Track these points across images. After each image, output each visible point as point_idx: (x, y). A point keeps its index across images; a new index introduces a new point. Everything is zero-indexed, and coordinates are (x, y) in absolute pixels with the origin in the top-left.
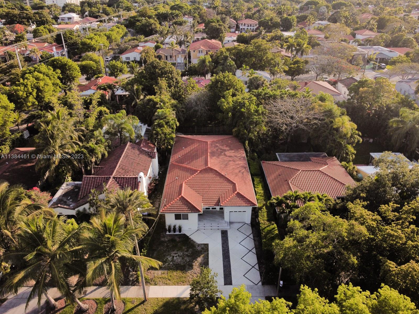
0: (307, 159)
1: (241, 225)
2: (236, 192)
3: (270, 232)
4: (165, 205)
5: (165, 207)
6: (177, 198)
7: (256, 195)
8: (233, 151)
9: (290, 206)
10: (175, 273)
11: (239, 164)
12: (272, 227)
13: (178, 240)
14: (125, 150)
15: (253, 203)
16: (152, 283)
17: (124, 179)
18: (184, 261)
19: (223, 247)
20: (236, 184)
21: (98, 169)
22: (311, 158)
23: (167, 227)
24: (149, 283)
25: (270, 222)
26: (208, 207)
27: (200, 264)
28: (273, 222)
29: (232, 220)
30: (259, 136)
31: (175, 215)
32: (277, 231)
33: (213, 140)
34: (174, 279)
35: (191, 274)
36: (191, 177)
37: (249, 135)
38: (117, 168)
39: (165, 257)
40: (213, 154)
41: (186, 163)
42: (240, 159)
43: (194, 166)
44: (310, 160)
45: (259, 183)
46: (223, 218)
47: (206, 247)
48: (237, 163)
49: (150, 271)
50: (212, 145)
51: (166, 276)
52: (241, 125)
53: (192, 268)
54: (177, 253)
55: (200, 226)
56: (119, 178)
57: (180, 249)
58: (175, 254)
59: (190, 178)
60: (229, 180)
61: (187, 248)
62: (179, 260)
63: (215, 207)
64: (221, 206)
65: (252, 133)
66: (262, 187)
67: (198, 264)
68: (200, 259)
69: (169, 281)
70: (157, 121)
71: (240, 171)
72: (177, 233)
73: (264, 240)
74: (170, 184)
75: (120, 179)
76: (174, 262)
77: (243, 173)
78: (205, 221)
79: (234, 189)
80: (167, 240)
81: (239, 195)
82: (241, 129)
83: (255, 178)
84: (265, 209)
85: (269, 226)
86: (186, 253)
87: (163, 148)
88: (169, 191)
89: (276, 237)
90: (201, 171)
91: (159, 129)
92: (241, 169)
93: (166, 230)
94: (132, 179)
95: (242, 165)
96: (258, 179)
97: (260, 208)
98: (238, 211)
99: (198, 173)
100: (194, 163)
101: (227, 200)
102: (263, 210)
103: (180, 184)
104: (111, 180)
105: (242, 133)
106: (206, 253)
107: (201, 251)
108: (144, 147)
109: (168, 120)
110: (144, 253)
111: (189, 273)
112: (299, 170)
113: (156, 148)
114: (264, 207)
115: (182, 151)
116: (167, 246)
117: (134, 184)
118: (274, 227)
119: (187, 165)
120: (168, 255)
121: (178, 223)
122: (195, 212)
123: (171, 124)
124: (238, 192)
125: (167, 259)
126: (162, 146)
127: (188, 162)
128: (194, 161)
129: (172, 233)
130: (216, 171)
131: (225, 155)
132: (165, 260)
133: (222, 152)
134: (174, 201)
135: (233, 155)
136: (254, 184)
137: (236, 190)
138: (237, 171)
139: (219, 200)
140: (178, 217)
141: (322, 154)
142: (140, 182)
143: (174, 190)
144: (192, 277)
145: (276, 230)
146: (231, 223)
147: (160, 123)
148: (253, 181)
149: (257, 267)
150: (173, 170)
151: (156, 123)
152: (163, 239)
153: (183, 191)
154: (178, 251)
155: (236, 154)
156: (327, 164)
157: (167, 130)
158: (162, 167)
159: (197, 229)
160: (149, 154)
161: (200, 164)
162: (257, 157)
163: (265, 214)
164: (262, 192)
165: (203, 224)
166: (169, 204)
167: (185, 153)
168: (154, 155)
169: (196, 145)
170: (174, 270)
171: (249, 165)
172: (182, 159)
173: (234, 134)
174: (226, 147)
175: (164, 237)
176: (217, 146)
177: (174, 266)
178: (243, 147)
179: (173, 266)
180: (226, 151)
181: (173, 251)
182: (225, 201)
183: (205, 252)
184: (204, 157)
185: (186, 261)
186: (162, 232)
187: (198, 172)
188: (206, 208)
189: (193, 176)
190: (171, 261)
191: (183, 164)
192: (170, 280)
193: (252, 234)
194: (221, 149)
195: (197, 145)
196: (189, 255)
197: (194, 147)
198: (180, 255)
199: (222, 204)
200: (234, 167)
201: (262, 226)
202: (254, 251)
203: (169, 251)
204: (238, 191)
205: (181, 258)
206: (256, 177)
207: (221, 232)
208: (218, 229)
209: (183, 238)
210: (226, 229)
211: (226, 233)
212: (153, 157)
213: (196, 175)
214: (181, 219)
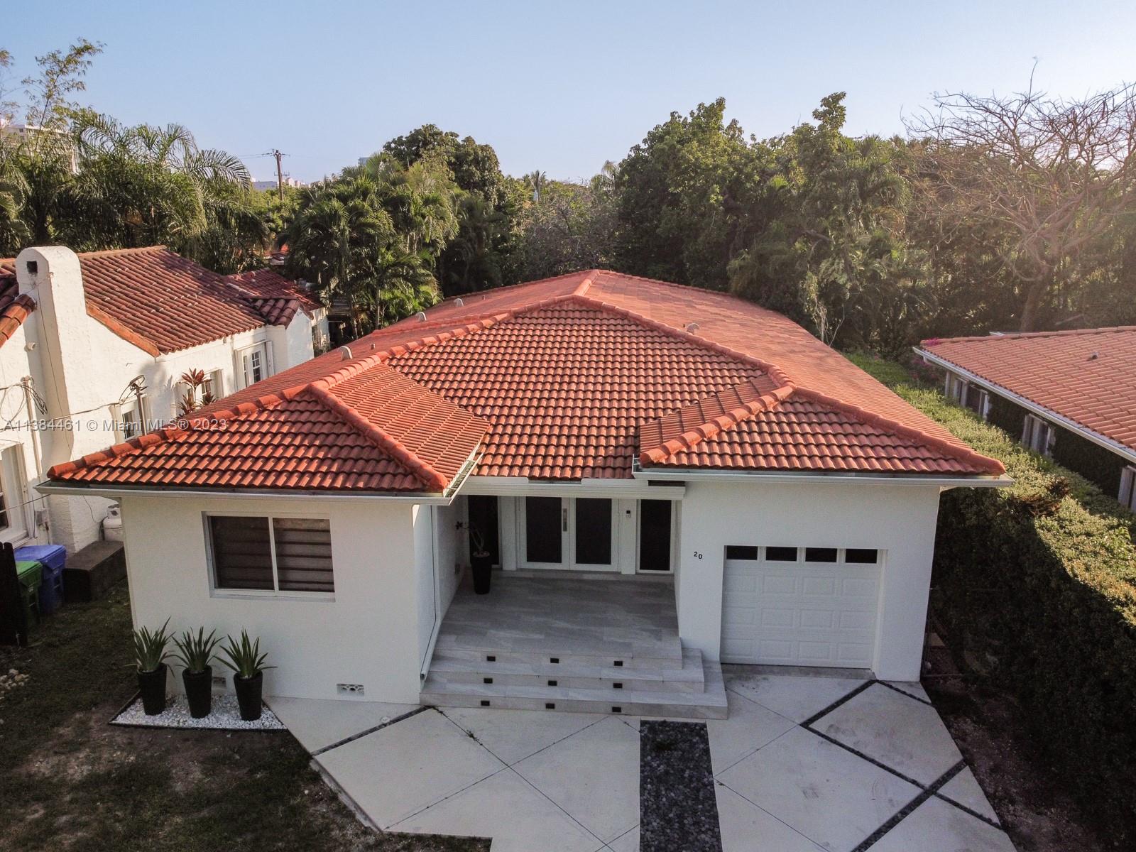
2: (781, 392)
15: (956, 457)
29: (748, 649)
36: (445, 336)
55: (447, 667)
59: (430, 340)
72: (225, 719)
81: (811, 409)
87: (363, 325)
90: (516, 315)
98: (801, 545)
99: (499, 323)
101: (708, 428)
115: (448, 311)
124: (798, 393)
129: (174, 718)
130: (624, 316)
140: (238, 563)
142: (24, 301)
146: (737, 670)
153: (339, 377)
165: (481, 653)
182: (691, 435)
187: (500, 317)
189: (458, 331)
199: (654, 454)
204: (794, 385)
207: (644, 740)
208: (617, 710)
209: (252, 772)
210: (692, 711)
211: (693, 745)
212: (273, 319)
213: (484, 328)
214: (272, 588)
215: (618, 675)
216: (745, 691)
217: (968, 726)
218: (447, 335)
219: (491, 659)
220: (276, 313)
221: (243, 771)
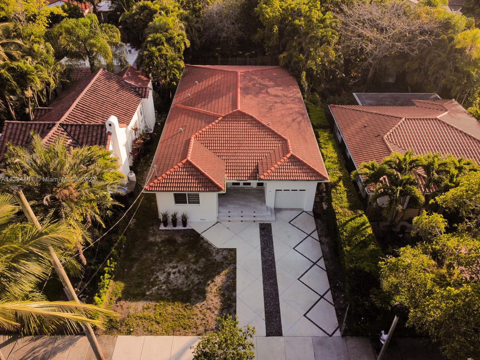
0: (407, 103)
1: (295, 213)
2: (288, 155)
3: (357, 230)
4: (156, 177)
5: (156, 181)
6: (179, 164)
7: (324, 161)
8: (281, 88)
9: (402, 181)
10: (169, 308)
11: (291, 108)
12: (359, 220)
13: (179, 240)
14: (93, 81)
15: (320, 175)
16: (124, 328)
17: (80, 128)
18: (189, 283)
19: (262, 254)
20: (289, 141)
21: (43, 112)
22: (415, 101)
23: (161, 217)
24: (117, 329)
25: (355, 212)
26: (236, 181)
27: (220, 290)
28: (360, 212)
29: (279, 206)
30: (324, 65)
31: (175, 195)
32: (370, 229)
33: (248, 70)
34: (166, 321)
35: (200, 311)
36: (207, 127)
37: (306, 62)
38: (72, 108)
39: (153, 274)
40: (246, 91)
41: (199, 106)
42: (292, 100)
43: (213, 108)
44: (413, 104)
45: (327, 140)
46: (264, 201)
47: (231, 256)
48: (289, 106)
49: (122, 302)
50: (244, 76)
51: (152, 315)
52: (295, 47)
53: (204, 298)
54: (177, 267)
55: (221, 214)
56: (72, 125)
57: (183, 259)
58: (173, 268)
59: (204, 129)
60: (276, 134)
61: (196, 256)
62: (180, 281)
63: (248, 181)
64: (260, 179)
65: (314, 59)
66: (334, 148)
67: (214, 289)
68: (219, 280)
69: (157, 326)
70: (151, 35)
71: (294, 120)
72: (180, 227)
73: (348, 248)
74: (169, 140)
75: (73, 128)
76: (170, 283)
77: (299, 123)
78: (231, 207)
79: (286, 150)
80: (159, 240)
81: (294, 160)
82: (295, 54)
83: (319, 133)
84: (342, 186)
85: (354, 219)
86: (194, 267)
87: (164, 84)
88: (166, 152)
89: (371, 241)
90: (224, 117)
91: (154, 49)
92: (295, 117)
93: (158, 222)
94: (96, 128)
95: (297, 110)
96: (326, 134)
97: (334, 185)
98: (291, 189)
99: (220, 121)
100: (213, 106)
101: (273, 168)
102: (338, 188)
103: (185, 139)
104: (55, 129)
105: (295, 59)
106: (232, 267)
107: (222, 263)
108: (129, 78)
109: (170, 34)
110: (110, 267)
111: (197, 308)
112: (401, 118)
113: (150, 82)
114: (341, 183)
115: (194, 87)
116: (160, 252)
117: (99, 136)
118: (363, 221)
119: (201, 108)
120: (160, 270)
121: (182, 209)
122: (211, 191)
123: (176, 41)
124: (292, 155)
125: (157, 277)
126: (161, 80)
127: (203, 103)
128: (213, 102)
129: (170, 227)
130: (252, 117)
131: (267, 93)
132: (152, 280)
133: (261, 89)
134: (172, 170)
135: (280, 94)
136: (319, 142)
137: (288, 152)
138: (289, 119)
139: (258, 170)
140: (180, 199)
141: (431, 95)
142: (110, 133)
143: (175, 149)
144: (202, 316)
145: (368, 227)
146: (277, 210)
147: (157, 38)
148: (317, 136)
149: (329, 296)
150: (177, 116)
151: (149, 39)
152: (151, 239)
153: (190, 152)
154: (178, 262)
155: (286, 93)
156: (446, 110)
157: (168, 50)
158: (161, 116)
159: (215, 220)
160: (137, 90)
161: (223, 107)
162: (320, 99)
163: (344, 196)
164: (335, 155)
165: (227, 211)
166: (164, 175)
167: (199, 90)
168: (145, 92)
169: (217, 78)
170: (168, 300)
171: (308, 112)
172: (192, 99)
173: (281, 63)
174: (269, 81)
175: (154, 235)
176: (254, 79)
177: (169, 293)
178: (297, 83)
179: (166, 294)
180: (269, 88)
181: (170, 262)
182: (269, 171)
183: (229, 264)
184: (231, 94)
185: (192, 282)
186: (152, 225)
187: (220, 119)
188: (234, 184)
189: (210, 125)
190: (164, 283)
191: (194, 107)
192: (158, 323)
193: (316, 232)
194: (260, 84)
195: (220, 78)
196: (199, 270)
197: (214, 81)
198: (182, 270)
199: (262, 177)
200: (283, 112)
201: (341, 219)
202: (322, 263)
203: (161, 263)
204: (291, 152)
205: (184, 276)
206: (321, 130)
207: (260, 227)
208: (254, 221)
209: (190, 238)
210: (269, 221)
211: (269, 228)
212: (143, 96)
213: (216, 123)
214: (187, 203)
215: (255, 214)
216: (279, 215)
217: (319, 221)
218: (208, 127)
219: (229, 212)
220: (144, 94)
221: (188, 238)
